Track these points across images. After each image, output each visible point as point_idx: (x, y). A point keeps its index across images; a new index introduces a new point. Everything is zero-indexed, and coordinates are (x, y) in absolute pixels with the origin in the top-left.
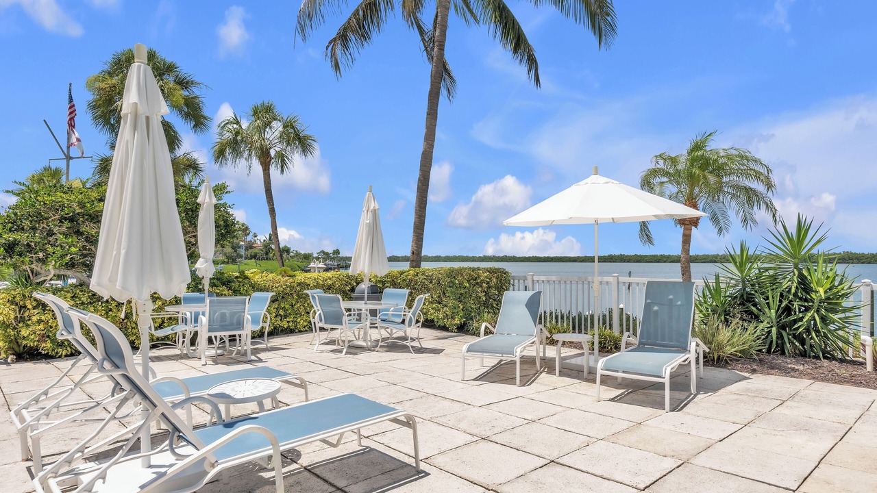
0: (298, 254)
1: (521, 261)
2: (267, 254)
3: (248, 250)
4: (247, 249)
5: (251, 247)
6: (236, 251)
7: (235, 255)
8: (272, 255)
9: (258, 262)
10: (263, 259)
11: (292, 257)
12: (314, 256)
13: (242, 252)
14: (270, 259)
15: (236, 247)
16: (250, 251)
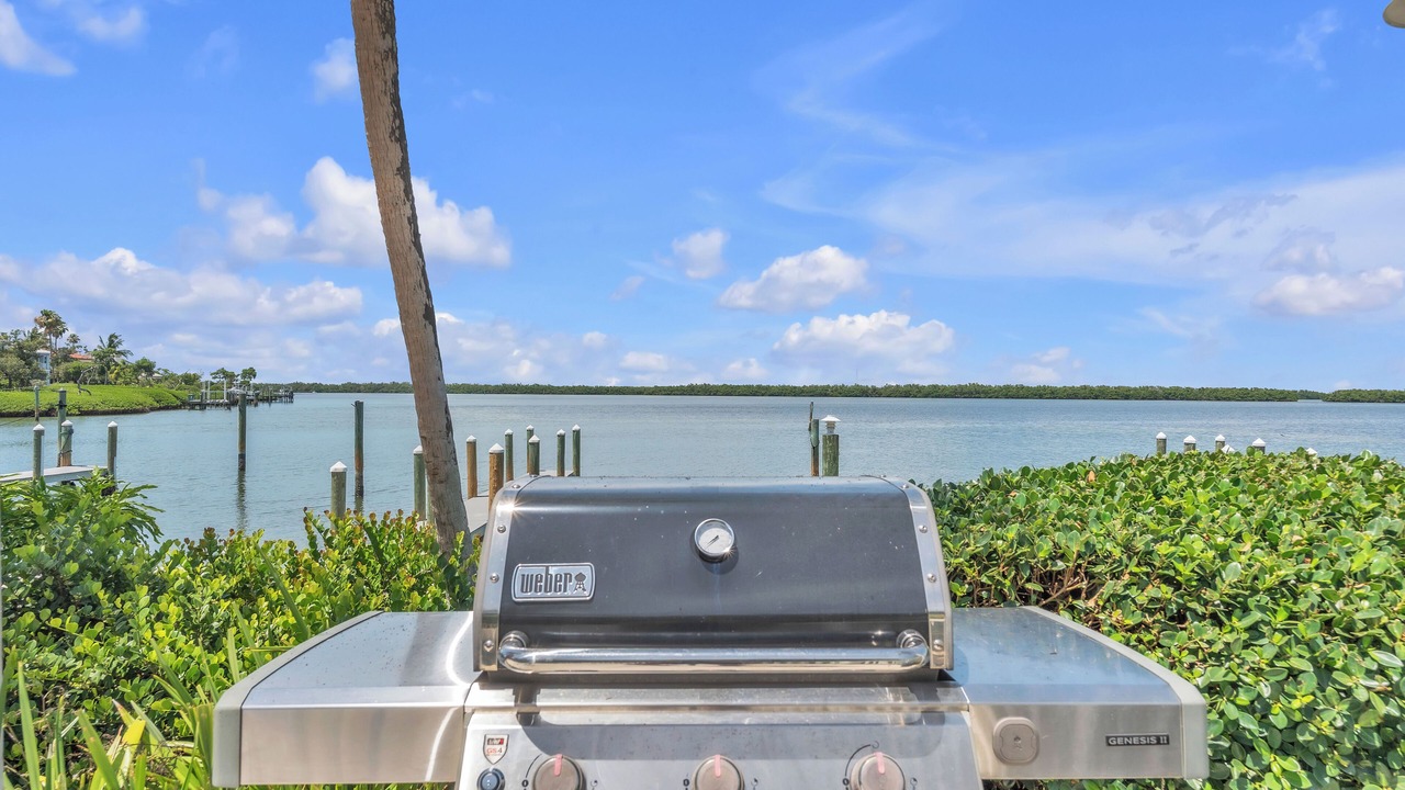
0: (168, 377)
1: (562, 393)
2: (102, 372)
3: (58, 364)
4: (56, 362)
5: (67, 358)
6: (29, 364)
7: (28, 371)
8: (113, 375)
9: (82, 386)
10: (94, 382)
11: (158, 381)
12: (203, 380)
13: (46, 368)
14: (109, 383)
15: (29, 356)
16: (64, 366)
